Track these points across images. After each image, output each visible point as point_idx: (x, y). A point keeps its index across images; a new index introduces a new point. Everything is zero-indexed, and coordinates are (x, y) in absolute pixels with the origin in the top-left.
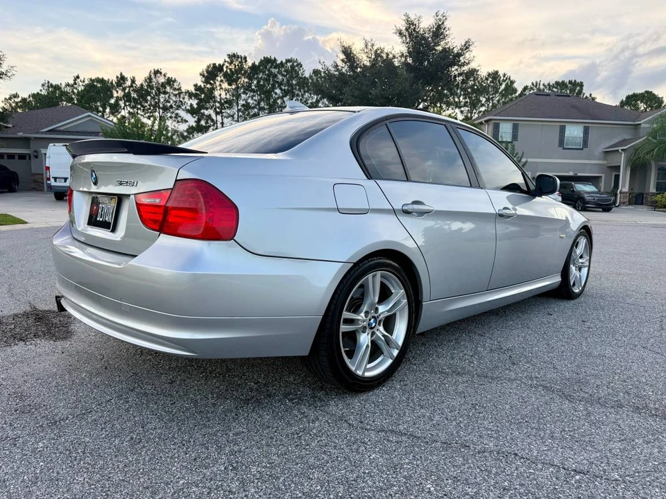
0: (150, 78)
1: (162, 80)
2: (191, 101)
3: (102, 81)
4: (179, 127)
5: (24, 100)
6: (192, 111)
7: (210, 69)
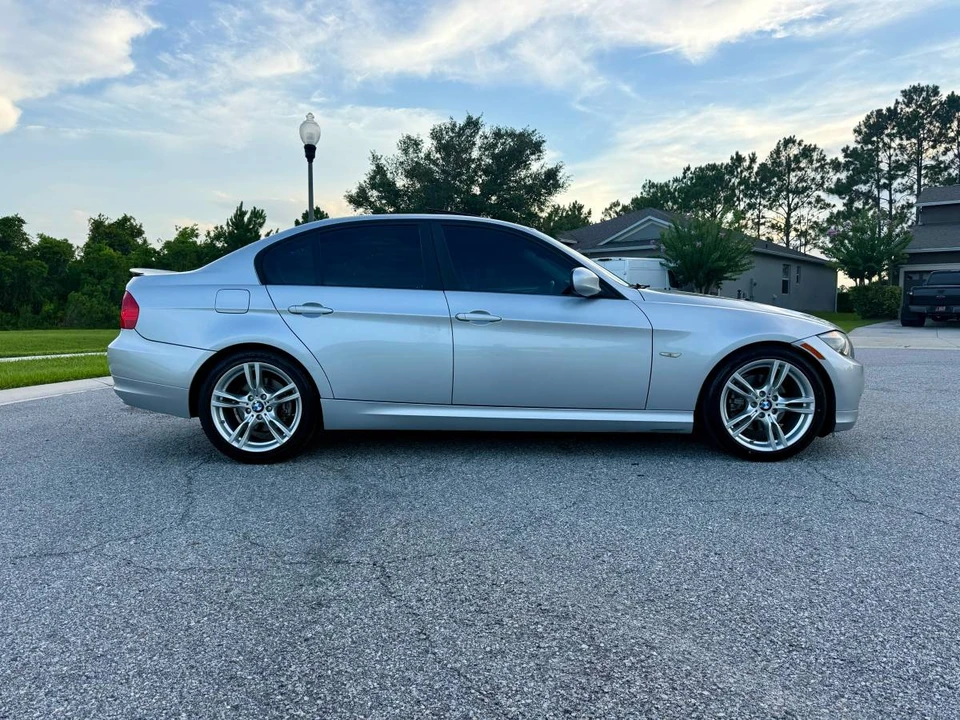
0: (778, 152)
1: (794, 151)
2: (838, 175)
3: (713, 167)
4: (820, 215)
5: (625, 208)
6: (839, 190)
7: (871, 121)
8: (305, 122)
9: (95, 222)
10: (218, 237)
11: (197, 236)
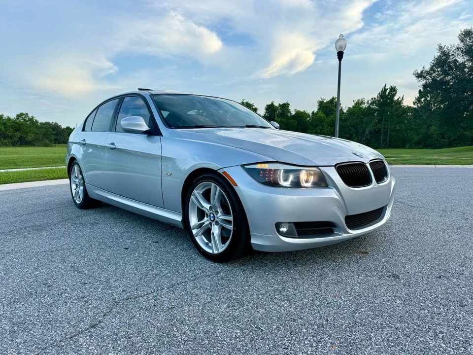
8: (338, 40)
9: (320, 102)
10: (372, 104)
11: (364, 104)
